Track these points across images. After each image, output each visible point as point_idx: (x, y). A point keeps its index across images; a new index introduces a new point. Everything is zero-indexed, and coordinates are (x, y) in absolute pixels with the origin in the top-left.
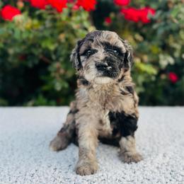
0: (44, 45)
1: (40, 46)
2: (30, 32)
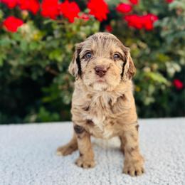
1: (47, 58)
2: (38, 43)
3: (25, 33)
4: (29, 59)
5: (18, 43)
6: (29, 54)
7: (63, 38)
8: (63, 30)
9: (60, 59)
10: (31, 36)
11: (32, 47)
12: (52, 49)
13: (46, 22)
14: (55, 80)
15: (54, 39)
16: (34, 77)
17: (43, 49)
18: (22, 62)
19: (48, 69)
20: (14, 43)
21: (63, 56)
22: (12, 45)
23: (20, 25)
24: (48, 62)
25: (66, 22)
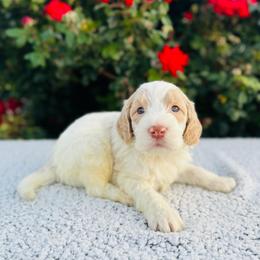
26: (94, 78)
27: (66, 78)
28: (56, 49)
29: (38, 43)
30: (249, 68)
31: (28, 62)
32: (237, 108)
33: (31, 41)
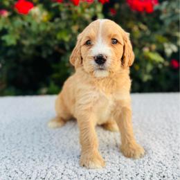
0: (59, 36)
1: (55, 38)
2: (47, 25)
3: (35, 15)
4: (39, 39)
5: (30, 24)
6: (39, 35)
7: (69, 19)
8: (70, 12)
9: (67, 39)
10: (41, 18)
11: (42, 28)
12: (59, 30)
13: (54, 5)
14: (63, 59)
15: (61, 21)
16: (44, 55)
17: (52, 29)
18: (34, 42)
19: (56, 48)
20: (26, 24)
21: (70, 36)
22: (24, 26)
23: (31, 8)
24: (56, 42)
25: (72, 5)
26: (50, 52)
27: (31, 52)
28: (24, 33)
29: (11, 28)
30: (154, 47)
31: (4, 41)
32: (146, 73)
33: (6, 27)
